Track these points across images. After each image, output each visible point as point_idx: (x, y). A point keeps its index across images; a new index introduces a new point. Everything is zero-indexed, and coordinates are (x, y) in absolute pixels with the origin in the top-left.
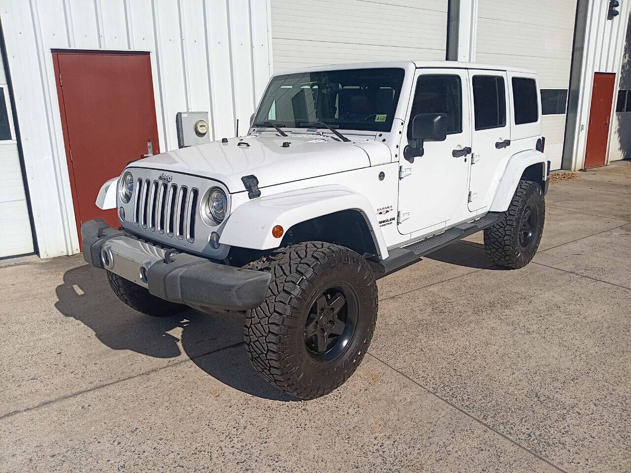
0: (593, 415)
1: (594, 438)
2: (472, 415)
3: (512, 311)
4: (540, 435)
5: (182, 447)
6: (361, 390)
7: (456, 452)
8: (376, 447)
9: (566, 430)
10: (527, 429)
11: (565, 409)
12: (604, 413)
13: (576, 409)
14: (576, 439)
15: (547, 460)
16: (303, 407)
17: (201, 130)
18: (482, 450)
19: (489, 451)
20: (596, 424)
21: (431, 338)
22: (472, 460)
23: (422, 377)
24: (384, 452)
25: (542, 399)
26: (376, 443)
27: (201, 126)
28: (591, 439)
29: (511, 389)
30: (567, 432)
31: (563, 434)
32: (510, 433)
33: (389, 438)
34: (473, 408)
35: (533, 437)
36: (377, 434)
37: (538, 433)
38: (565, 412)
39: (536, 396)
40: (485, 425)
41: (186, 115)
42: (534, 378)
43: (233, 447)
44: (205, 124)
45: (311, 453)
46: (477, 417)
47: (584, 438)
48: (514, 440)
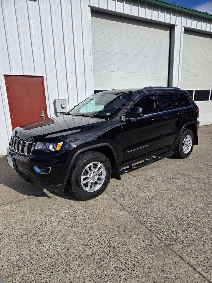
0: (201, 229)
1: (198, 240)
2: (145, 225)
3: (179, 181)
4: (173, 237)
5: (19, 232)
6: (101, 212)
7: (132, 241)
8: (98, 237)
9: (186, 235)
10: (168, 233)
11: (189, 225)
12: (207, 229)
13: (194, 226)
14: (189, 240)
15: (172, 249)
16: (75, 218)
17: (63, 106)
18: (144, 242)
19: (147, 242)
20: (201, 234)
21: (140, 191)
22: (138, 246)
23: (130, 207)
24: (100, 239)
25: (179, 220)
26: (99, 235)
27: (63, 105)
28: (196, 241)
29: (167, 214)
30: (186, 236)
31: (184, 237)
32: (159, 235)
33: (105, 233)
34: (147, 222)
35: (169, 237)
36: (100, 231)
37: (172, 236)
38: (188, 227)
39: (177, 219)
40: (149, 230)
41: (58, 101)
42: (179, 211)
43: (39, 233)
44: (65, 104)
45: (70, 238)
46: (147, 227)
47: (193, 240)
48: (160, 238)
